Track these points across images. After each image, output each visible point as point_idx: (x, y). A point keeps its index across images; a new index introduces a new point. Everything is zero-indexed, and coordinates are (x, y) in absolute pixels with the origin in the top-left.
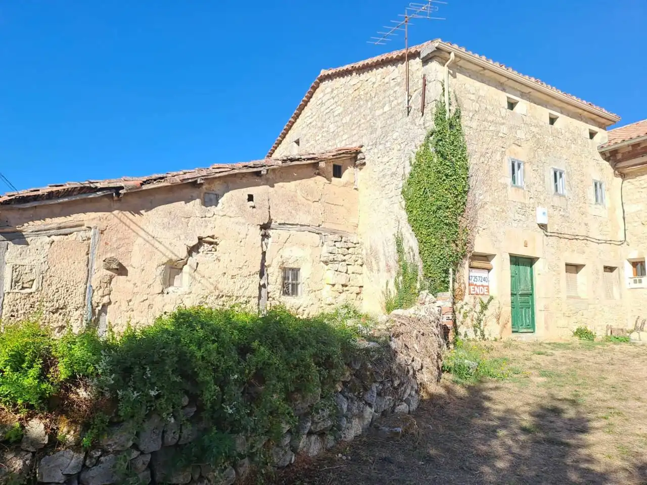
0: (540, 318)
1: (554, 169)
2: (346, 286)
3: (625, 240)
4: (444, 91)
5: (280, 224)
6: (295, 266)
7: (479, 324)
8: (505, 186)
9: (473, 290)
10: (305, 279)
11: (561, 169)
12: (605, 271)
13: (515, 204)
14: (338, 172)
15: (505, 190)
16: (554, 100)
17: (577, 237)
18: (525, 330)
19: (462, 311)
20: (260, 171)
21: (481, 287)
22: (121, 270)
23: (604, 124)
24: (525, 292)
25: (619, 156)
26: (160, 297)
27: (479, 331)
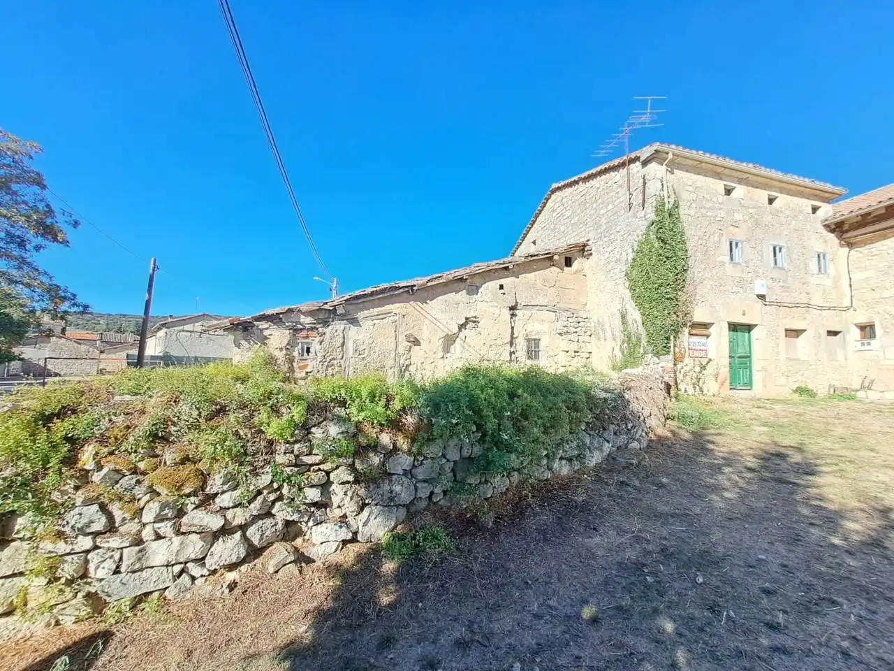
0: (757, 377)
1: (773, 245)
2: (578, 352)
3: (852, 306)
4: (663, 187)
5: (524, 306)
6: (537, 337)
7: (698, 382)
8: (723, 264)
9: (693, 353)
10: (545, 347)
11: (781, 244)
12: (828, 335)
13: (733, 279)
14: (568, 262)
15: (723, 267)
16: (773, 182)
17: (797, 305)
18: (743, 388)
19: (683, 371)
20: (508, 267)
21: (700, 351)
22: (417, 342)
23: (827, 198)
24: (743, 355)
25: (846, 227)
26: (441, 361)
27: (698, 388)
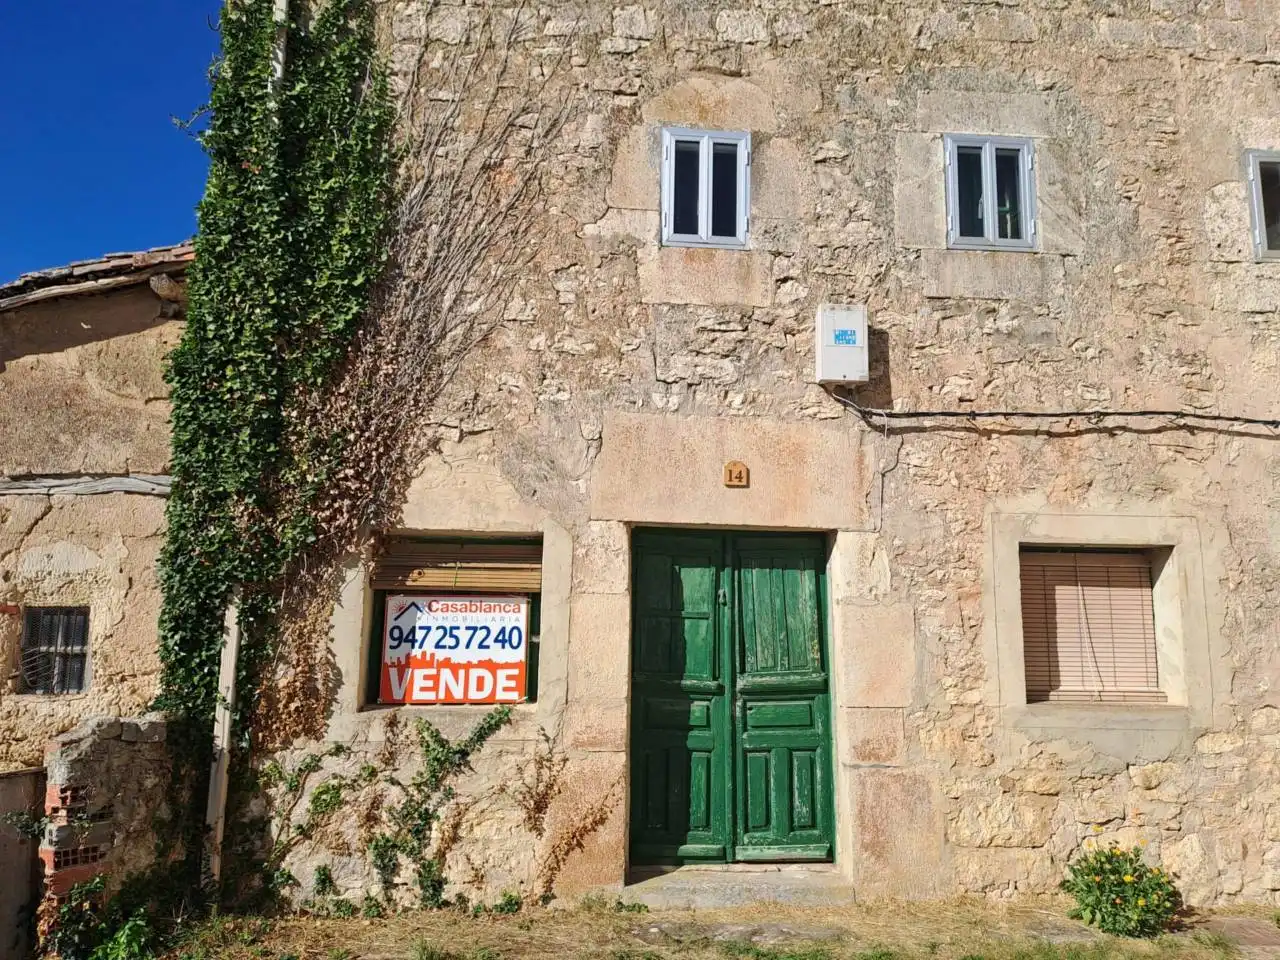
1: (955, 139)
5: (15, 478)
6: (69, 601)
7: (420, 833)
8: (625, 250)
9: (430, 683)
10: (100, 640)
11: (1011, 132)
13: (680, 315)
15: (619, 267)
17: (1109, 422)
18: (774, 852)
19: (313, 783)
21: (474, 673)
24: (774, 680)
27: (408, 870)
